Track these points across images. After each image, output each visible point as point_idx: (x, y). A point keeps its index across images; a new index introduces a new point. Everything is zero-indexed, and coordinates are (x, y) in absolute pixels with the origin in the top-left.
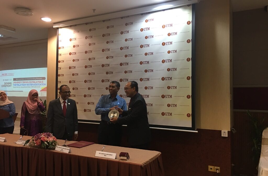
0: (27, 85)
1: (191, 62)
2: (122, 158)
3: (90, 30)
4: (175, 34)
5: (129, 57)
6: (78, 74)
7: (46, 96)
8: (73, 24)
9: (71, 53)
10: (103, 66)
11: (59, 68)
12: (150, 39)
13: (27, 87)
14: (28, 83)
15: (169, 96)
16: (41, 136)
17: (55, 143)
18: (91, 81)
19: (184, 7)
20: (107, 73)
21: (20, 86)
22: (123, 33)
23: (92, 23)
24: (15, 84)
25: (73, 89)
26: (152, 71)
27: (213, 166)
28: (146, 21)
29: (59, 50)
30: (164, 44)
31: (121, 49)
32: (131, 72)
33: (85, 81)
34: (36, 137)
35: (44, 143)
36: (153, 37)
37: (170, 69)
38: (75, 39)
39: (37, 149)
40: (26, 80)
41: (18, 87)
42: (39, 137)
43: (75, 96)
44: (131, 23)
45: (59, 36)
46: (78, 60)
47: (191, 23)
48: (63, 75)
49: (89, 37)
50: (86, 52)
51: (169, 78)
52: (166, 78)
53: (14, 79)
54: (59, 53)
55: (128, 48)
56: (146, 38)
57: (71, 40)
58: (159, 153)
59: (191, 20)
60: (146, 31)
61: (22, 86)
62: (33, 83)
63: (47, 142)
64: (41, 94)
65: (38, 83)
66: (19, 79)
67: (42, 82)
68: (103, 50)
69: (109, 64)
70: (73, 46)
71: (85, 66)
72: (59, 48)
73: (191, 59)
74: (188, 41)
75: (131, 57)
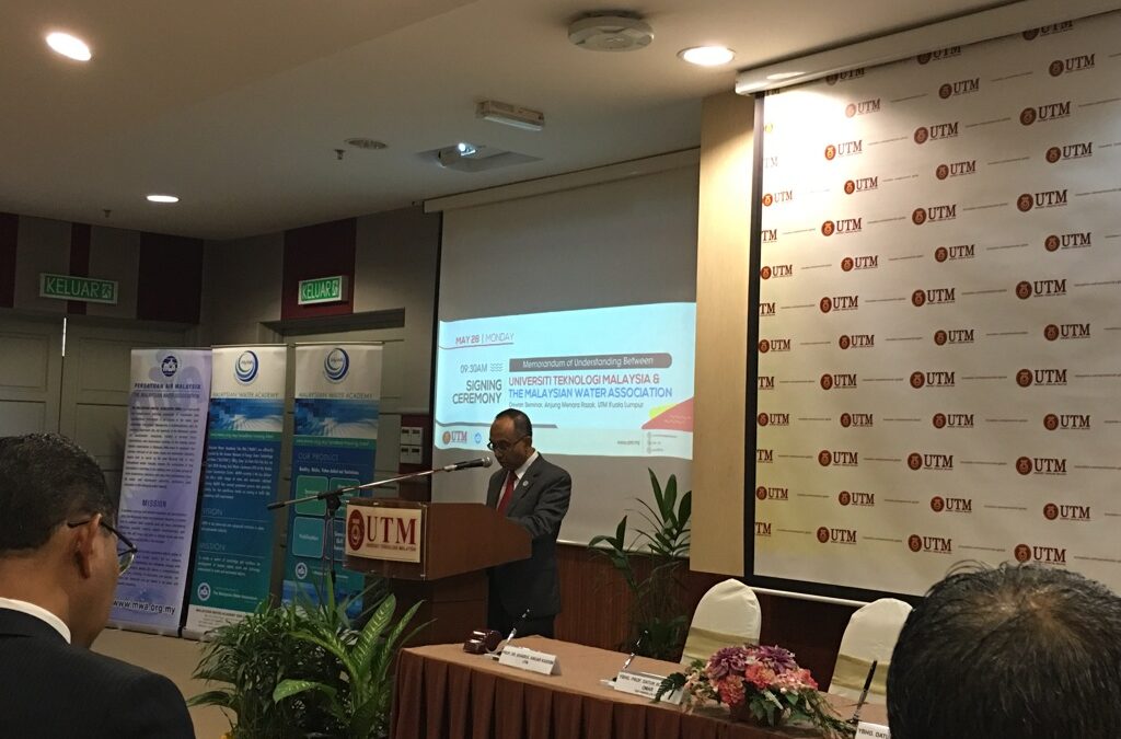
0: (579, 393)
7: (691, 458)
8: (848, 68)
9: (833, 226)
10: (1024, 290)
11: (766, 308)
13: (574, 405)
14: (580, 387)
16: (745, 659)
21: (542, 401)
23: (957, 50)
24: (516, 387)
29: (764, 208)
34: (719, 661)
35: (764, 697)
38: (858, 146)
40: (573, 368)
41: (534, 405)
42: (736, 664)
43: (854, 459)
45: (766, 135)
48: (787, 344)
49: (940, 130)
53: (512, 361)
54: (765, 226)
57: (830, 153)
61: (552, 400)
62: (606, 383)
63: (774, 693)
64: (650, 443)
65: (634, 386)
66: (538, 365)
67: (652, 379)
68: (1026, 200)
69: (1064, 281)
70: (846, 186)
71: (914, 296)
72: (768, 197)
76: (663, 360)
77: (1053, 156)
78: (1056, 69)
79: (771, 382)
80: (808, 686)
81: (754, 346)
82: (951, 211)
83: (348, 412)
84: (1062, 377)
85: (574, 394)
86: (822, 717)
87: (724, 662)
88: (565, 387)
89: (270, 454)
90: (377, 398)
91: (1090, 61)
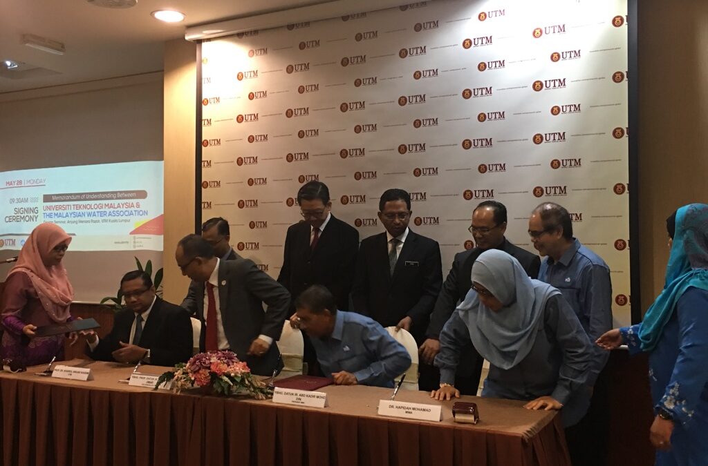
0: (89, 214)
1: (625, 139)
2: (459, 417)
3: (302, 46)
4: (573, 54)
5: (428, 128)
7: (162, 250)
9: (242, 118)
10: (344, 154)
11: (206, 163)
12: (493, 71)
13: (88, 222)
14: (90, 210)
16: (210, 359)
21: (66, 219)
22: (407, 54)
23: (307, 24)
24: (48, 212)
25: (252, 225)
28: (480, 16)
29: (203, 106)
30: (538, 86)
32: (435, 171)
35: (222, 380)
37: (559, 162)
38: (255, 73)
39: (199, 396)
40: (85, 200)
42: (204, 363)
44: (432, 25)
45: (203, 65)
46: (266, 137)
47: (625, 22)
48: (219, 184)
49: (300, 67)
50: (289, 113)
51: (558, 191)
52: (548, 189)
53: (44, 196)
54: (204, 116)
57: (240, 77)
59: (624, 13)
60: (480, 48)
61: (72, 219)
62: (107, 208)
63: (227, 377)
64: (135, 242)
65: (124, 209)
66: (62, 198)
67: (135, 205)
68: (344, 106)
69: (364, 149)
70: (249, 96)
72: (206, 101)
73: (625, 130)
74: (617, 78)
75: (434, 127)
76: (142, 194)
77: (358, 83)
78: (359, 37)
79: (209, 205)
80: (246, 371)
81: (199, 185)
85: (86, 215)
86: (254, 388)
87: (197, 363)
91: (375, 34)
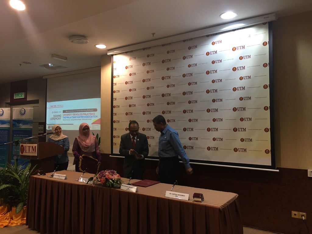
0: (78, 117)
1: (268, 89)
2: (196, 199)
3: (148, 56)
4: (248, 57)
5: (193, 85)
6: (135, 105)
7: (100, 130)
8: (130, 50)
9: (127, 82)
10: (163, 95)
11: (115, 99)
12: (218, 64)
13: (77, 120)
14: (78, 116)
15: (243, 130)
16: (105, 173)
17: (120, 181)
18: (150, 113)
19: (258, 25)
20: (168, 104)
21: (70, 119)
22: (186, 58)
23: (150, 48)
24: (64, 116)
26: (221, 100)
27: (297, 212)
28: (212, 43)
29: (114, 79)
31: (184, 76)
32: (196, 102)
33: (144, 113)
34: (100, 174)
35: (109, 181)
36: (221, 61)
37: (242, 98)
38: (132, 66)
39: (102, 187)
40: (77, 112)
41: (68, 120)
42: (103, 174)
44: (195, 47)
45: (114, 64)
46: (135, 90)
47: (268, 44)
48: (119, 106)
49: (147, 64)
50: (144, 81)
51: (242, 109)
52: (239, 108)
53: (63, 111)
54: (114, 82)
55: (191, 74)
56: (213, 62)
57: (126, 68)
58: (236, 195)
59: (267, 41)
60: (212, 55)
61: (72, 119)
62: (84, 115)
63: (111, 180)
64: (93, 127)
65: (90, 115)
66: (69, 111)
67: (93, 114)
68: (163, 78)
69: (170, 94)
70: (130, 74)
71: (143, 96)
72: (114, 76)
73: (268, 86)
74: (265, 65)
75: (196, 85)
76: (95, 110)
77: (168, 69)
79: (116, 114)
80: (119, 178)
81: (112, 107)
82: (150, 80)
83: (25, 122)
84: (170, 112)
87: (101, 174)
88: (75, 116)
89: (7, 132)
90: (32, 119)
